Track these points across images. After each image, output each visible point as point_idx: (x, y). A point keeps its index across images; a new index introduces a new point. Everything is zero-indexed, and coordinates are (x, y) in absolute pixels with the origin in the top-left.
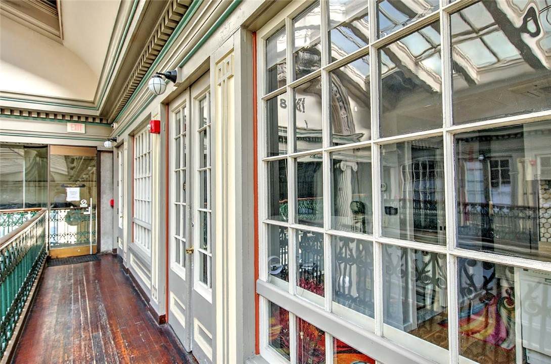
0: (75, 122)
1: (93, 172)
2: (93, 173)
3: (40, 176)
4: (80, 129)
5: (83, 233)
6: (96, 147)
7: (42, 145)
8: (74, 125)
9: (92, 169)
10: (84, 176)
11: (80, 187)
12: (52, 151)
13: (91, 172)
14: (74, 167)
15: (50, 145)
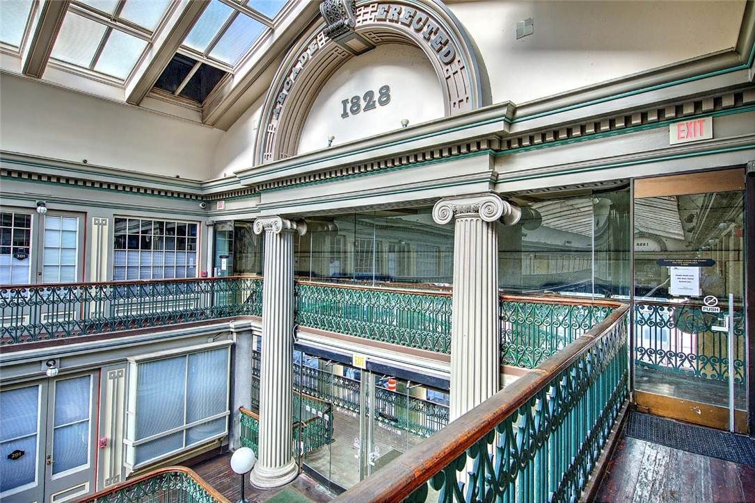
0: (690, 117)
1: (730, 232)
2: (729, 235)
3: (616, 242)
4: (702, 130)
5: (709, 360)
6: (744, 166)
7: (619, 184)
8: (684, 125)
9: (728, 226)
10: (710, 241)
11: (700, 264)
12: (640, 191)
13: (725, 232)
14: (693, 228)
15: (634, 179)
